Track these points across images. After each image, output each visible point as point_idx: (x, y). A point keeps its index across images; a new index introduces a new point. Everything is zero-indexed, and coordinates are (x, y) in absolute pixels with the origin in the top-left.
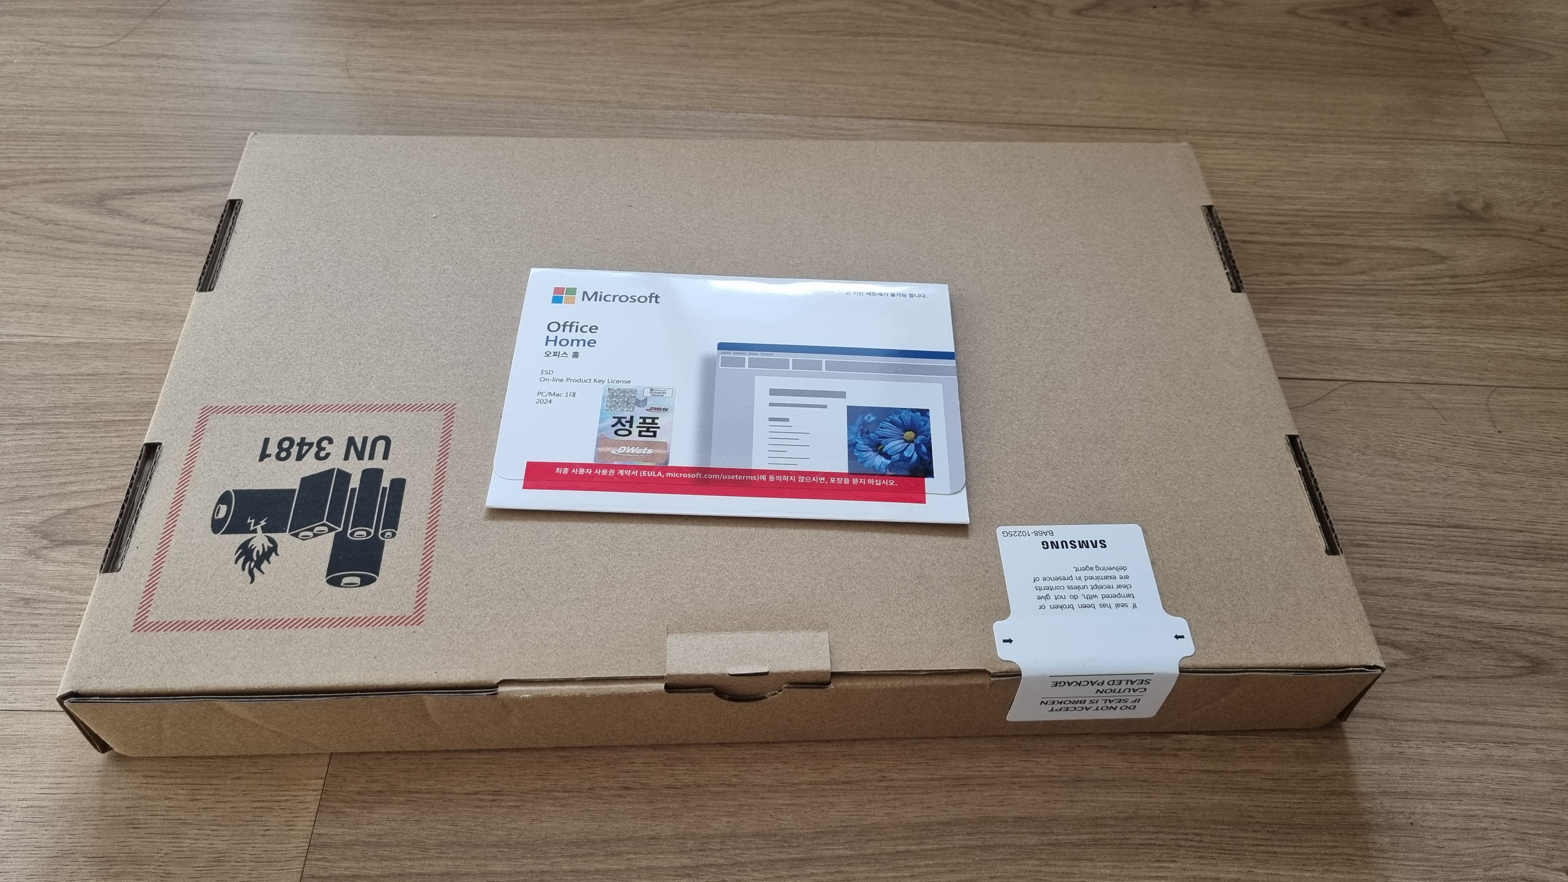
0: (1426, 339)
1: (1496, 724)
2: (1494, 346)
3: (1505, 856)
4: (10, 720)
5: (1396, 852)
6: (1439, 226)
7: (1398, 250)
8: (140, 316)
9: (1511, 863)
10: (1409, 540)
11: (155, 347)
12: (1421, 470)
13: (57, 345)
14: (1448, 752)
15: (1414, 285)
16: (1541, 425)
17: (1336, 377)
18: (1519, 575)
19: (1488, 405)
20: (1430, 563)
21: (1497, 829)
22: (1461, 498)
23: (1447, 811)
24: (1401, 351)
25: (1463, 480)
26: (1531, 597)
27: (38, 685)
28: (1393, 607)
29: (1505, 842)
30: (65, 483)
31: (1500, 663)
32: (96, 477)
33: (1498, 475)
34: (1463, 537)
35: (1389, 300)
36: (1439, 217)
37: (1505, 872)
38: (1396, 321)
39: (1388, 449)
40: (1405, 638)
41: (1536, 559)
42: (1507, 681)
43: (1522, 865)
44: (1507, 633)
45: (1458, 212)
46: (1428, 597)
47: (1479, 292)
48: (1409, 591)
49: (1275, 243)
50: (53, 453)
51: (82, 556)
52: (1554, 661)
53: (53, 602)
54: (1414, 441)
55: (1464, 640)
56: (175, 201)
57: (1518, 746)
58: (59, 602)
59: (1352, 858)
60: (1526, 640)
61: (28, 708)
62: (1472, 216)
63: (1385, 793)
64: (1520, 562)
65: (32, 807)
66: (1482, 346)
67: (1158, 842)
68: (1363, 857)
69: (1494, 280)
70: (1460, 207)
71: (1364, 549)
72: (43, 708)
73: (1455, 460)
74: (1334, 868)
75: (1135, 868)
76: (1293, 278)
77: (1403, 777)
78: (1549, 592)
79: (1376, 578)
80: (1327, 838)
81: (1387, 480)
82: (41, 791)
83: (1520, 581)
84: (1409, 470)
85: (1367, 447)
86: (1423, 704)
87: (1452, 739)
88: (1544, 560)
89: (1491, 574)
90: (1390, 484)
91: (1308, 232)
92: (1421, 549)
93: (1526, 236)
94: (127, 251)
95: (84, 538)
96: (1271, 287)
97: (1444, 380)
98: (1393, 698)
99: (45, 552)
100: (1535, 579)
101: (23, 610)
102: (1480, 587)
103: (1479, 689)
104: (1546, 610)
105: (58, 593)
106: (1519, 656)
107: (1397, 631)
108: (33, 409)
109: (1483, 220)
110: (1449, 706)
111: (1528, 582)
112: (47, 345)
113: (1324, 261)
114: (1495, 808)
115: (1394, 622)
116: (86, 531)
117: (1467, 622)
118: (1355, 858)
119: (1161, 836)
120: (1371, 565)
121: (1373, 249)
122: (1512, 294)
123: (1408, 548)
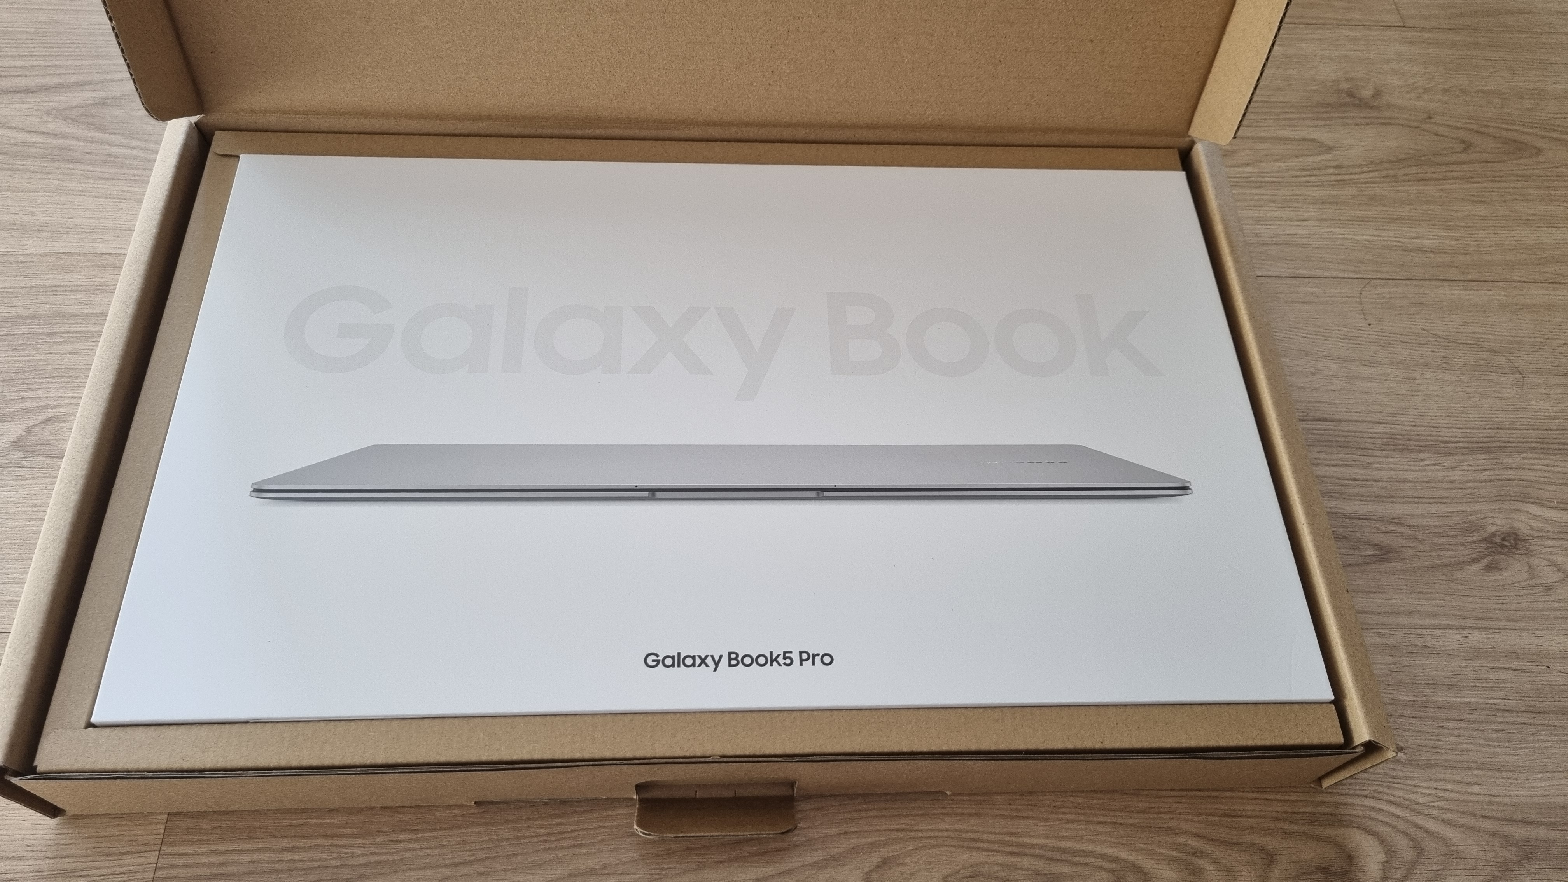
0: (1305, 232)
2: (1372, 238)
6: (1328, 115)
7: (1286, 140)
15: (1296, 177)
16: (1410, 316)
18: (1376, 466)
19: (1360, 297)
26: (1386, 487)
31: (1351, 552)
34: (1325, 430)
36: (1329, 105)
38: (1277, 214)
41: (1394, 450)
42: (1356, 569)
44: (1359, 523)
45: (1348, 100)
47: (1362, 183)
56: (30, 103)
60: (1378, 529)
62: (1362, 104)
64: (1378, 453)
66: (1360, 238)
70: (1350, 94)
73: (1325, 354)
88: (1402, 450)
89: (1349, 466)
93: (1412, 123)
97: (1320, 273)
100: (1392, 470)
102: (1338, 478)
106: (1371, 546)
109: (1372, 108)
111: (1384, 473)
121: (1262, 139)
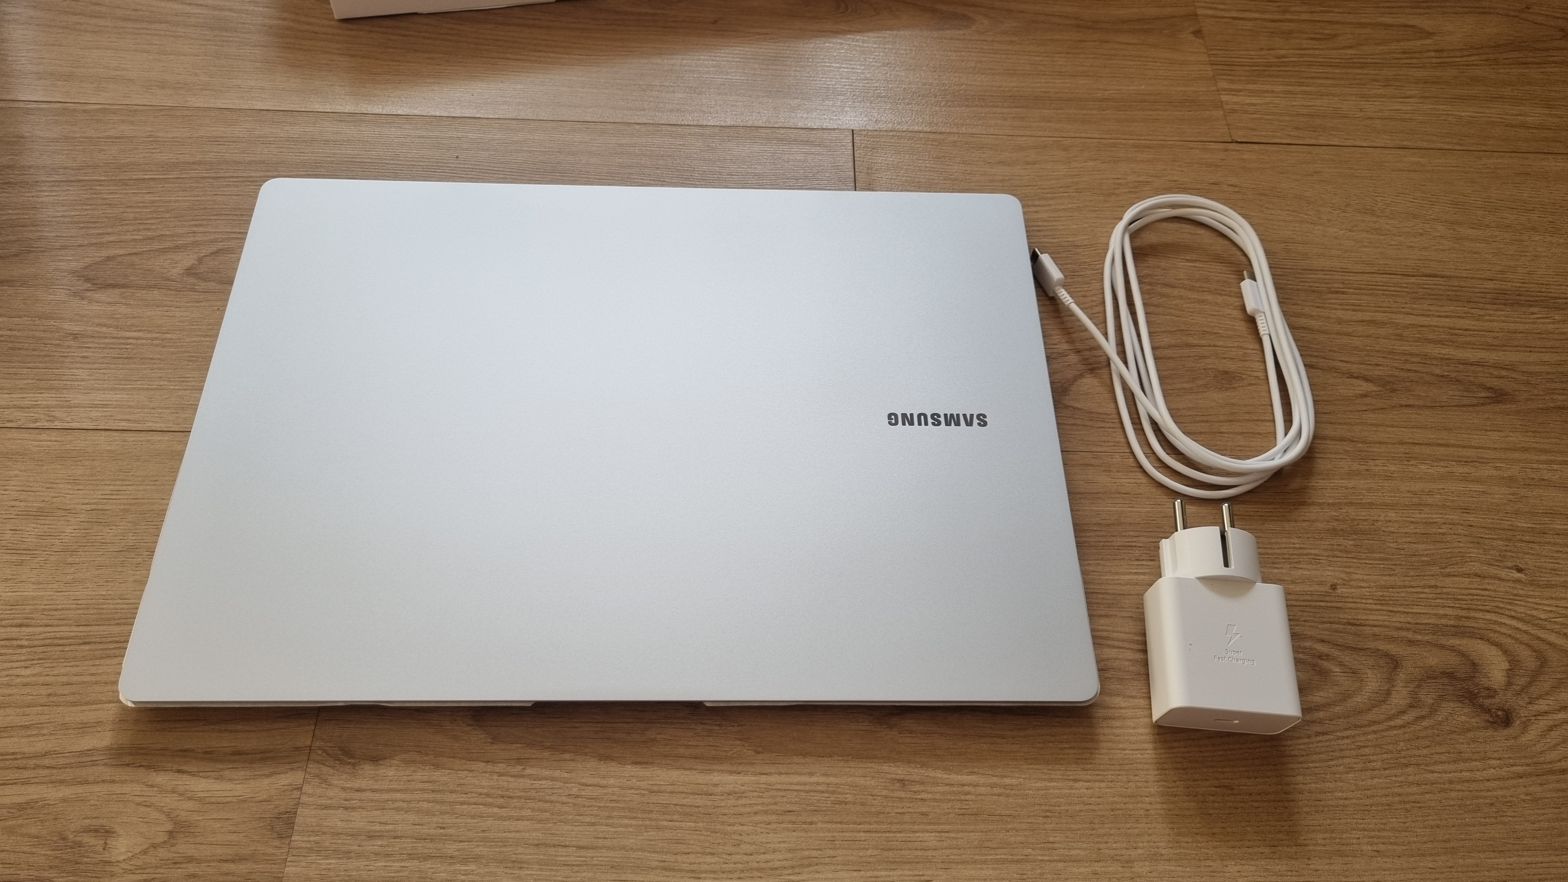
1: (1459, 446)
3: (1461, 557)
4: (69, 438)
5: (1360, 552)
8: (162, 85)
9: (1466, 562)
10: (1385, 288)
11: (178, 113)
12: (1399, 226)
13: (85, 111)
14: (1411, 469)
17: (1321, 142)
20: (1403, 308)
21: (1455, 534)
22: (1436, 250)
23: (1409, 519)
24: (1385, 119)
25: (1439, 234)
27: (92, 407)
28: (1367, 346)
29: (1461, 545)
30: (103, 234)
32: (131, 228)
33: (1473, 231)
35: (1375, 72)
37: (1460, 570)
39: (1368, 207)
40: (1376, 373)
43: (1477, 564)
46: (1400, 337)
48: (1382, 331)
49: (1264, 20)
50: (88, 207)
51: (124, 298)
52: (1517, 393)
53: (100, 337)
54: (1394, 200)
55: (1433, 375)
57: (1478, 465)
58: (106, 338)
59: (1318, 558)
61: (84, 427)
63: (1351, 504)
67: (1139, 545)
68: (1328, 556)
69: (1477, 55)
71: (1341, 296)
72: (99, 427)
74: (1301, 566)
75: (1116, 566)
76: (1283, 52)
77: (1369, 490)
78: (1515, 333)
79: (1352, 321)
80: (1296, 541)
81: (1365, 235)
82: (103, 497)
83: (1489, 323)
84: (1387, 227)
85: (1348, 205)
86: (1389, 429)
87: (1416, 459)
90: (1368, 238)
91: (1300, 9)
92: (1395, 296)
94: (144, 25)
95: (124, 282)
96: (1259, 60)
98: (1362, 424)
99: (88, 294)
101: (72, 343)
103: (1444, 416)
104: (1511, 349)
105: (104, 329)
107: (1369, 367)
108: (65, 168)
110: (1415, 430)
112: (74, 110)
113: (1312, 36)
114: (1454, 517)
115: (1367, 358)
116: (125, 276)
117: (1436, 359)
118: (1321, 558)
119: (1142, 539)
120: (1347, 310)
122: (1496, 67)
123: (1383, 294)
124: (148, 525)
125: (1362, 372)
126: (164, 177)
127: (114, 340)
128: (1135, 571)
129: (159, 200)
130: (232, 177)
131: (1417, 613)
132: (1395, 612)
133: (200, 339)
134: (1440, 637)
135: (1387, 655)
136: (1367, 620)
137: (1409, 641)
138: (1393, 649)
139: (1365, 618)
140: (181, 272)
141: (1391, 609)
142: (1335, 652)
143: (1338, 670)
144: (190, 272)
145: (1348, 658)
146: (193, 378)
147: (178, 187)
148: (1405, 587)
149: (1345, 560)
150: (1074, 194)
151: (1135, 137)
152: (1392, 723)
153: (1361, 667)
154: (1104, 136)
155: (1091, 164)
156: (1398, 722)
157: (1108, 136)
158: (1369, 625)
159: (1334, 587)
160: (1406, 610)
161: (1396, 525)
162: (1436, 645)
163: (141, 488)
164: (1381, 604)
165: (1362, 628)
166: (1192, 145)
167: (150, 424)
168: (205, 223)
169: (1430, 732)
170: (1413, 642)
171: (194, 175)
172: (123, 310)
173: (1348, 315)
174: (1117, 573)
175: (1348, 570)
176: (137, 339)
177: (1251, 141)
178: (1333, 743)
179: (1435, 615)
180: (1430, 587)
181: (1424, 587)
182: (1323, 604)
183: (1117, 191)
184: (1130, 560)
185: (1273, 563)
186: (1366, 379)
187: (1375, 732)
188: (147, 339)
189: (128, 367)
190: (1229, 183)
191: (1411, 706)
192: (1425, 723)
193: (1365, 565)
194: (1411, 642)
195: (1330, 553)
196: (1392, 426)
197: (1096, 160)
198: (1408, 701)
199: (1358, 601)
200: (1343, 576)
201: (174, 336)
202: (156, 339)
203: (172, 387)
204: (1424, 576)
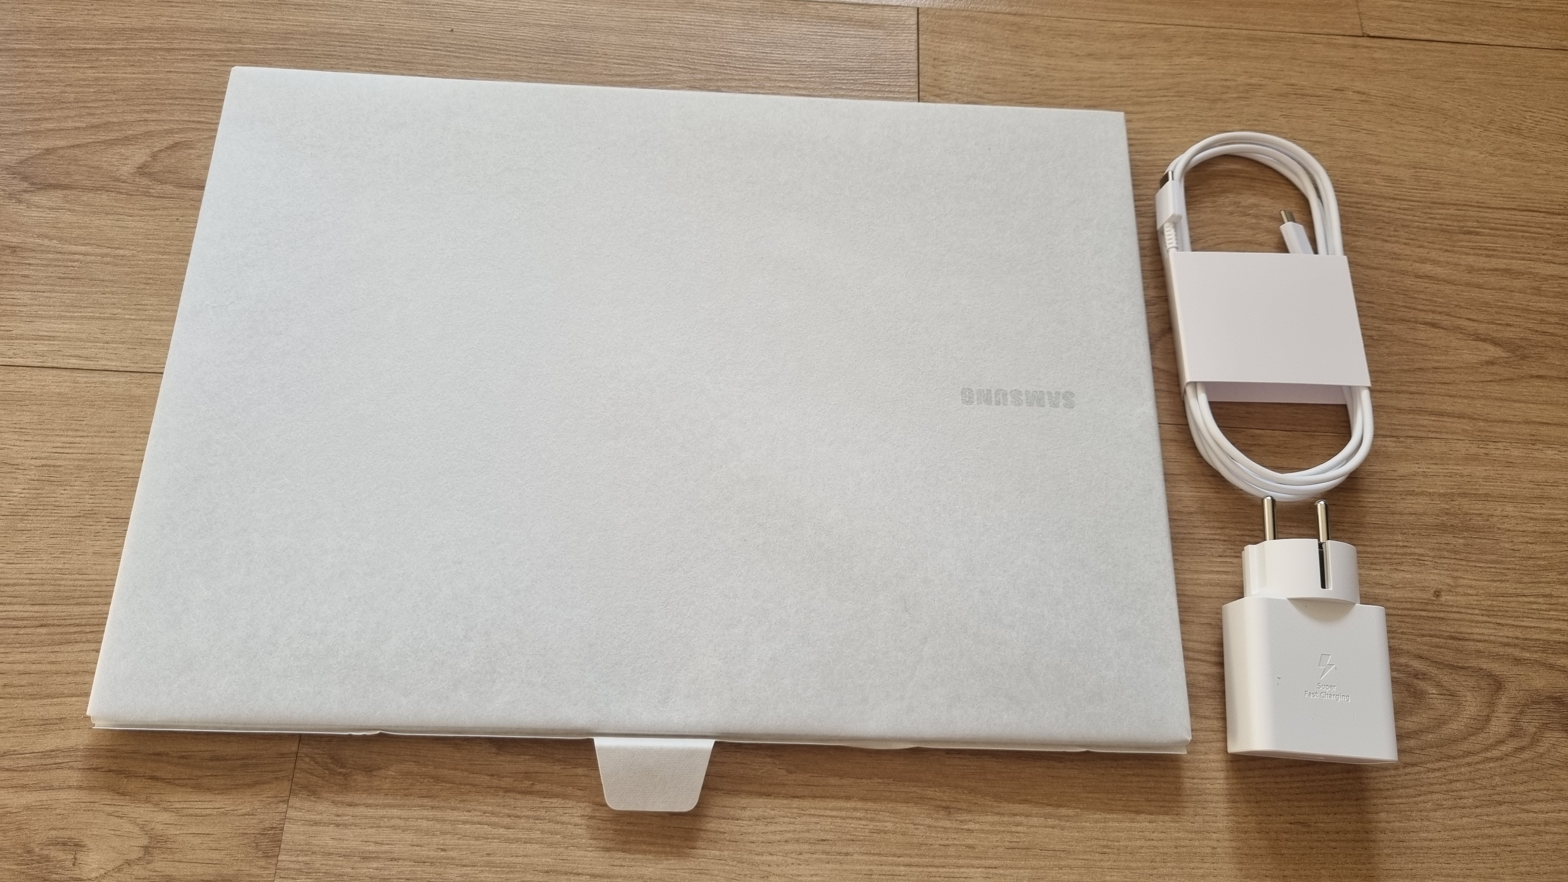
4: (12, 376)
5: (1469, 553)
10: (1524, 228)
12: (1548, 150)
14: (1536, 454)
17: (1467, 39)
23: (1528, 515)
27: (37, 339)
28: (1499, 301)
30: (39, 120)
32: (72, 113)
39: (1515, 125)
40: (1506, 335)
46: (1538, 291)
48: (1517, 284)
50: (21, 84)
51: (67, 202)
53: (42, 251)
54: (1544, 117)
58: (49, 252)
59: (1423, 558)
61: (29, 364)
63: (1465, 495)
65: (46, 465)
68: (1434, 557)
71: (1473, 237)
72: (46, 365)
74: (1402, 568)
75: (1196, 562)
77: (1486, 478)
79: (1484, 269)
80: (1400, 537)
81: (1507, 161)
82: (54, 450)
84: (1534, 150)
85: (1491, 122)
86: (1517, 405)
87: (1542, 442)
90: (1511, 165)
92: (1535, 239)
95: (67, 181)
98: (1486, 397)
99: (26, 196)
101: (10, 259)
105: (46, 242)
107: (1499, 327)
110: (1545, 407)
115: (1497, 317)
116: (68, 174)
118: (1426, 558)
120: (1481, 255)
123: (1523, 237)
124: (106, 486)
125: (1491, 333)
126: (109, 47)
127: (59, 256)
128: (1217, 569)
129: (104, 77)
130: (188, 49)
131: (1527, 627)
132: (1503, 625)
133: (157, 256)
134: (1550, 655)
135: (1490, 675)
136: (1472, 633)
137: (1516, 659)
138: (1496, 667)
139: (1469, 631)
140: (131, 171)
141: (1499, 621)
142: (1433, 671)
143: (1434, 692)
144: (142, 170)
145: (1446, 678)
146: (151, 305)
147: (125, 61)
148: (1517, 595)
149: (1452, 561)
150: (1175, 99)
151: (1251, 27)
152: (1489, 755)
153: (1461, 689)
154: (1213, 24)
155: (1196, 59)
156: (1495, 753)
157: (1218, 25)
158: (1473, 640)
159: (1437, 594)
160: (1516, 623)
161: (1514, 521)
162: (1544, 664)
163: (97, 440)
164: (1488, 616)
165: (1467, 643)
166: (1316, 38)
167: (104, 362)
168: (158, 108)
169: (1528, 765)
170: (1519, 660)
171: (144, 46)
172: (67, 217)
173: (1482, 262)
174: (1197, 572)
175: (1455, 574)
176: (85, 254)
177: (1385, 35)
178: (1423, 776)
179: (1547, 629)
180: (1544, 596)
181: (1537, 596)
182: (1424, 613)
183: (1224, 96)
184: (1212, 555)
185: (1372, 564)
186: (1495, 342)
187: (1469, 764)
188: (96, 255)
189: (75, 289)
190: (1356, 89)
191: (1511, 735)
192: (1526, 755)
193: (1474, 569)
194: (1517, 661)
195: (1437, 553)
196: (1519, 401)
197: (1203, 55)
198: (1508, 729)
199: (1463, 610)
200: (1449, 581)
201: (127, 253)
202: (107, 255)
203: (127, 317)
204: (1539, 582)
